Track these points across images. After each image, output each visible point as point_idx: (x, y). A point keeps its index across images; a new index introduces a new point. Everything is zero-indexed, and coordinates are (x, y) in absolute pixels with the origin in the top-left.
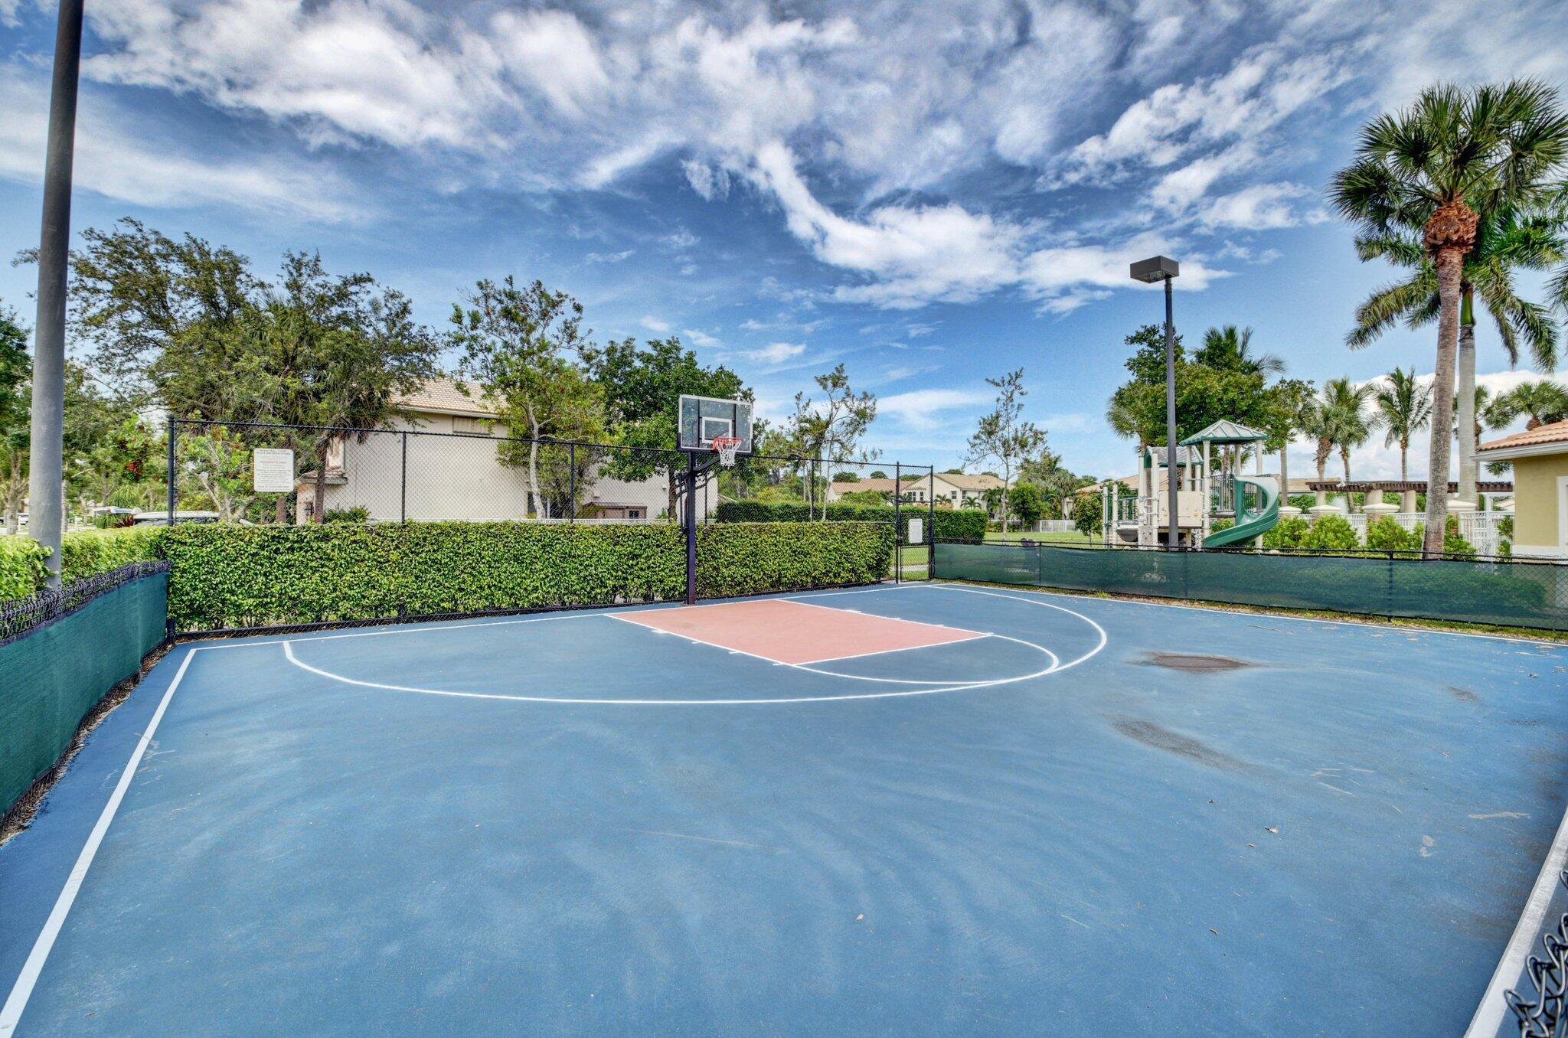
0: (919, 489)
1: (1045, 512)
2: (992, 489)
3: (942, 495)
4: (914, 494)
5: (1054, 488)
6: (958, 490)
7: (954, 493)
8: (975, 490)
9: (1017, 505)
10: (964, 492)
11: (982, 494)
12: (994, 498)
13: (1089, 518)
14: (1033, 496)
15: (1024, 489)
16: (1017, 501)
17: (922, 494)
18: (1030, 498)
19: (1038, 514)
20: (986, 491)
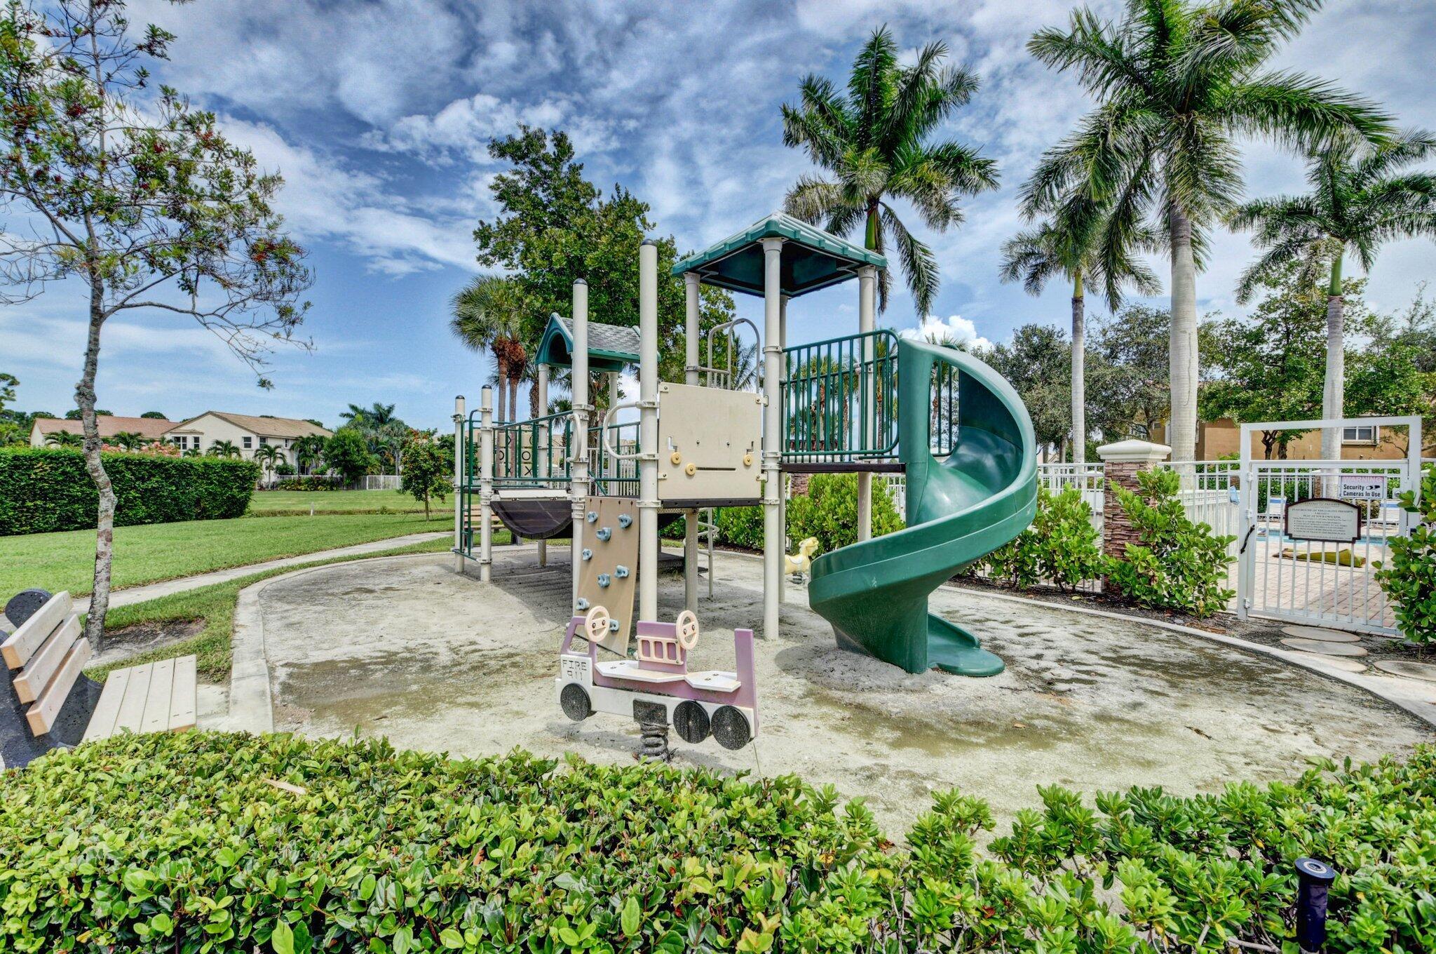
0: (191, 432)
1: (373, 466)
2: (305, 436)
3: (224, 442)
4: (185, 439)
5: (386, 439)
6: (254, 437)
7: (247, 439)
8: (280, 438)
9: (336, 456)
10: (263, 439)
11: (290, 444)
12: (307, 447)
13: (425, 472)
14: (357, 446)
15: (345, 437)
16: (336, 452)
17: (197, 440)
18: (353, 448)
19: (364, 468)
20: (296, 439)
